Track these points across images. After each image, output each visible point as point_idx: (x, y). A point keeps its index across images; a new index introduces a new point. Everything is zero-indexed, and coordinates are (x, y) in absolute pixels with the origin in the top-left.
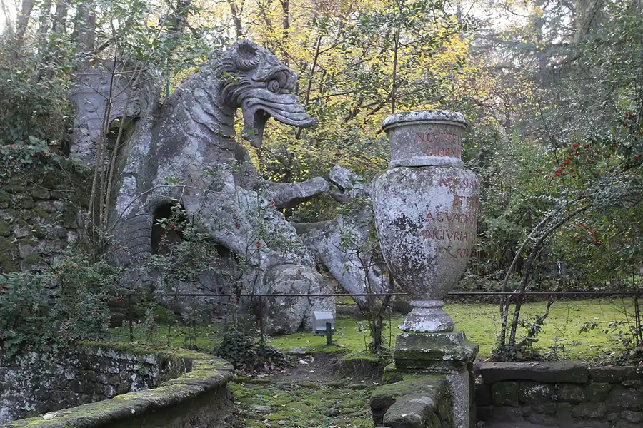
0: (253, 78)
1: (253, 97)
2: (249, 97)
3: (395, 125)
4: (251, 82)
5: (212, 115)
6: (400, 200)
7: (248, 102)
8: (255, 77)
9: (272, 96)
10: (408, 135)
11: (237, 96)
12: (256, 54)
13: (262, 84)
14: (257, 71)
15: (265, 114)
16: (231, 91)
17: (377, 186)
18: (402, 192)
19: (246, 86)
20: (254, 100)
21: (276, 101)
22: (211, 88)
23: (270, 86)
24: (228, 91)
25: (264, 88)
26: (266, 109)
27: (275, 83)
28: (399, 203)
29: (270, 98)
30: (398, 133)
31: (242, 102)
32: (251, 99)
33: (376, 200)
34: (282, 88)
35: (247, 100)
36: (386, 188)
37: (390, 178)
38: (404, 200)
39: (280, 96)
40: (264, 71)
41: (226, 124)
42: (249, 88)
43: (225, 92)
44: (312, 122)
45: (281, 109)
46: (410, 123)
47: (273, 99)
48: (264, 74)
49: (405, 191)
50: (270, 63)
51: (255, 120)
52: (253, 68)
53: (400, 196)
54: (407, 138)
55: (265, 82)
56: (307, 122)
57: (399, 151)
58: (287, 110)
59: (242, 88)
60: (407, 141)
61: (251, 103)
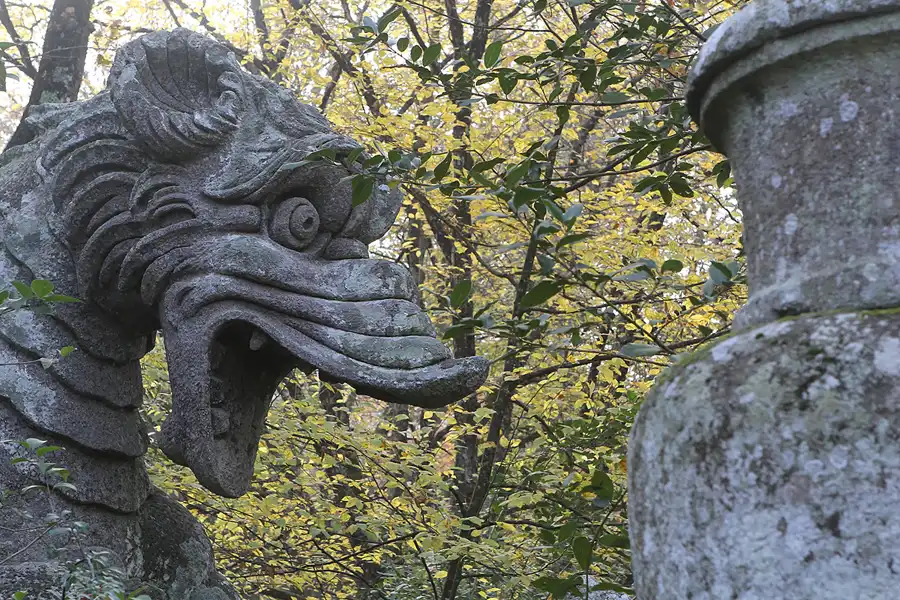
0: (208, 189)
1: (205, 271)
2: (189, 272)
3: (763, 59)
4: (200, 206)
5: (31, 356)
6: (802, 522)
7: (187, 291)
8: (214, 186)
9: (288, 261)
10: (849, 110)
11: (139, 271)
12: (219, 90)
13: (245, 213)
14: (227, 159)
15: (255, 344)
16: (118, 251)
17: (651, 447)
18: (810, 466)
19: (180, 225)
20: (208, 283)
21: (303, 283)
22: (33, 241)
23: (281, 221)
24: (103, 249)
25: (255, 230)
26: (260, 320)
27: (301, 210)
28: (796, 545)
29: (275, 272)
30: (784, 107)
31: (159, 297)
32: (196, 281)
33: (649, 546)
34: (335, 235)
35: (181, 285)
36: (707, 450)
37: (730, 384)
38: (832, 525)
39: (325, 269)
40: (254, 159)
41: (99, 400)
42: (191, 231)
43: (93, 254)
44: (461, 376)
45: (328, 324)
46: (861, 29)
47: (291, 275)
48: (255, 170)
49: (837, 459)
50: (281, 128)
51: (215, 371)
52: (208, 145)
53: (801, 497)
54: (842, 132)
55: (257, 203)
56: (438, 373)
57: (791, 224)
58: (354, 326)
59: (160, 232)
60: (844, 150)
61: (196, 297)
